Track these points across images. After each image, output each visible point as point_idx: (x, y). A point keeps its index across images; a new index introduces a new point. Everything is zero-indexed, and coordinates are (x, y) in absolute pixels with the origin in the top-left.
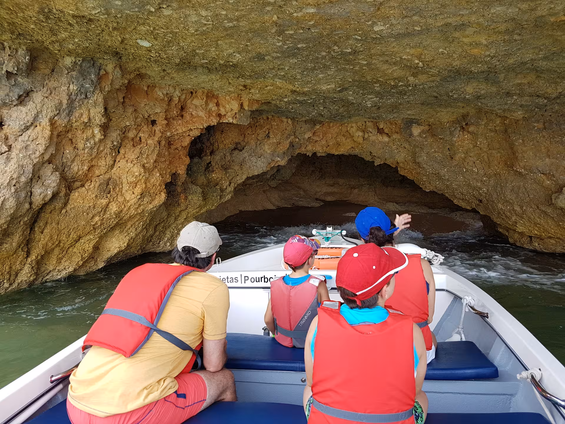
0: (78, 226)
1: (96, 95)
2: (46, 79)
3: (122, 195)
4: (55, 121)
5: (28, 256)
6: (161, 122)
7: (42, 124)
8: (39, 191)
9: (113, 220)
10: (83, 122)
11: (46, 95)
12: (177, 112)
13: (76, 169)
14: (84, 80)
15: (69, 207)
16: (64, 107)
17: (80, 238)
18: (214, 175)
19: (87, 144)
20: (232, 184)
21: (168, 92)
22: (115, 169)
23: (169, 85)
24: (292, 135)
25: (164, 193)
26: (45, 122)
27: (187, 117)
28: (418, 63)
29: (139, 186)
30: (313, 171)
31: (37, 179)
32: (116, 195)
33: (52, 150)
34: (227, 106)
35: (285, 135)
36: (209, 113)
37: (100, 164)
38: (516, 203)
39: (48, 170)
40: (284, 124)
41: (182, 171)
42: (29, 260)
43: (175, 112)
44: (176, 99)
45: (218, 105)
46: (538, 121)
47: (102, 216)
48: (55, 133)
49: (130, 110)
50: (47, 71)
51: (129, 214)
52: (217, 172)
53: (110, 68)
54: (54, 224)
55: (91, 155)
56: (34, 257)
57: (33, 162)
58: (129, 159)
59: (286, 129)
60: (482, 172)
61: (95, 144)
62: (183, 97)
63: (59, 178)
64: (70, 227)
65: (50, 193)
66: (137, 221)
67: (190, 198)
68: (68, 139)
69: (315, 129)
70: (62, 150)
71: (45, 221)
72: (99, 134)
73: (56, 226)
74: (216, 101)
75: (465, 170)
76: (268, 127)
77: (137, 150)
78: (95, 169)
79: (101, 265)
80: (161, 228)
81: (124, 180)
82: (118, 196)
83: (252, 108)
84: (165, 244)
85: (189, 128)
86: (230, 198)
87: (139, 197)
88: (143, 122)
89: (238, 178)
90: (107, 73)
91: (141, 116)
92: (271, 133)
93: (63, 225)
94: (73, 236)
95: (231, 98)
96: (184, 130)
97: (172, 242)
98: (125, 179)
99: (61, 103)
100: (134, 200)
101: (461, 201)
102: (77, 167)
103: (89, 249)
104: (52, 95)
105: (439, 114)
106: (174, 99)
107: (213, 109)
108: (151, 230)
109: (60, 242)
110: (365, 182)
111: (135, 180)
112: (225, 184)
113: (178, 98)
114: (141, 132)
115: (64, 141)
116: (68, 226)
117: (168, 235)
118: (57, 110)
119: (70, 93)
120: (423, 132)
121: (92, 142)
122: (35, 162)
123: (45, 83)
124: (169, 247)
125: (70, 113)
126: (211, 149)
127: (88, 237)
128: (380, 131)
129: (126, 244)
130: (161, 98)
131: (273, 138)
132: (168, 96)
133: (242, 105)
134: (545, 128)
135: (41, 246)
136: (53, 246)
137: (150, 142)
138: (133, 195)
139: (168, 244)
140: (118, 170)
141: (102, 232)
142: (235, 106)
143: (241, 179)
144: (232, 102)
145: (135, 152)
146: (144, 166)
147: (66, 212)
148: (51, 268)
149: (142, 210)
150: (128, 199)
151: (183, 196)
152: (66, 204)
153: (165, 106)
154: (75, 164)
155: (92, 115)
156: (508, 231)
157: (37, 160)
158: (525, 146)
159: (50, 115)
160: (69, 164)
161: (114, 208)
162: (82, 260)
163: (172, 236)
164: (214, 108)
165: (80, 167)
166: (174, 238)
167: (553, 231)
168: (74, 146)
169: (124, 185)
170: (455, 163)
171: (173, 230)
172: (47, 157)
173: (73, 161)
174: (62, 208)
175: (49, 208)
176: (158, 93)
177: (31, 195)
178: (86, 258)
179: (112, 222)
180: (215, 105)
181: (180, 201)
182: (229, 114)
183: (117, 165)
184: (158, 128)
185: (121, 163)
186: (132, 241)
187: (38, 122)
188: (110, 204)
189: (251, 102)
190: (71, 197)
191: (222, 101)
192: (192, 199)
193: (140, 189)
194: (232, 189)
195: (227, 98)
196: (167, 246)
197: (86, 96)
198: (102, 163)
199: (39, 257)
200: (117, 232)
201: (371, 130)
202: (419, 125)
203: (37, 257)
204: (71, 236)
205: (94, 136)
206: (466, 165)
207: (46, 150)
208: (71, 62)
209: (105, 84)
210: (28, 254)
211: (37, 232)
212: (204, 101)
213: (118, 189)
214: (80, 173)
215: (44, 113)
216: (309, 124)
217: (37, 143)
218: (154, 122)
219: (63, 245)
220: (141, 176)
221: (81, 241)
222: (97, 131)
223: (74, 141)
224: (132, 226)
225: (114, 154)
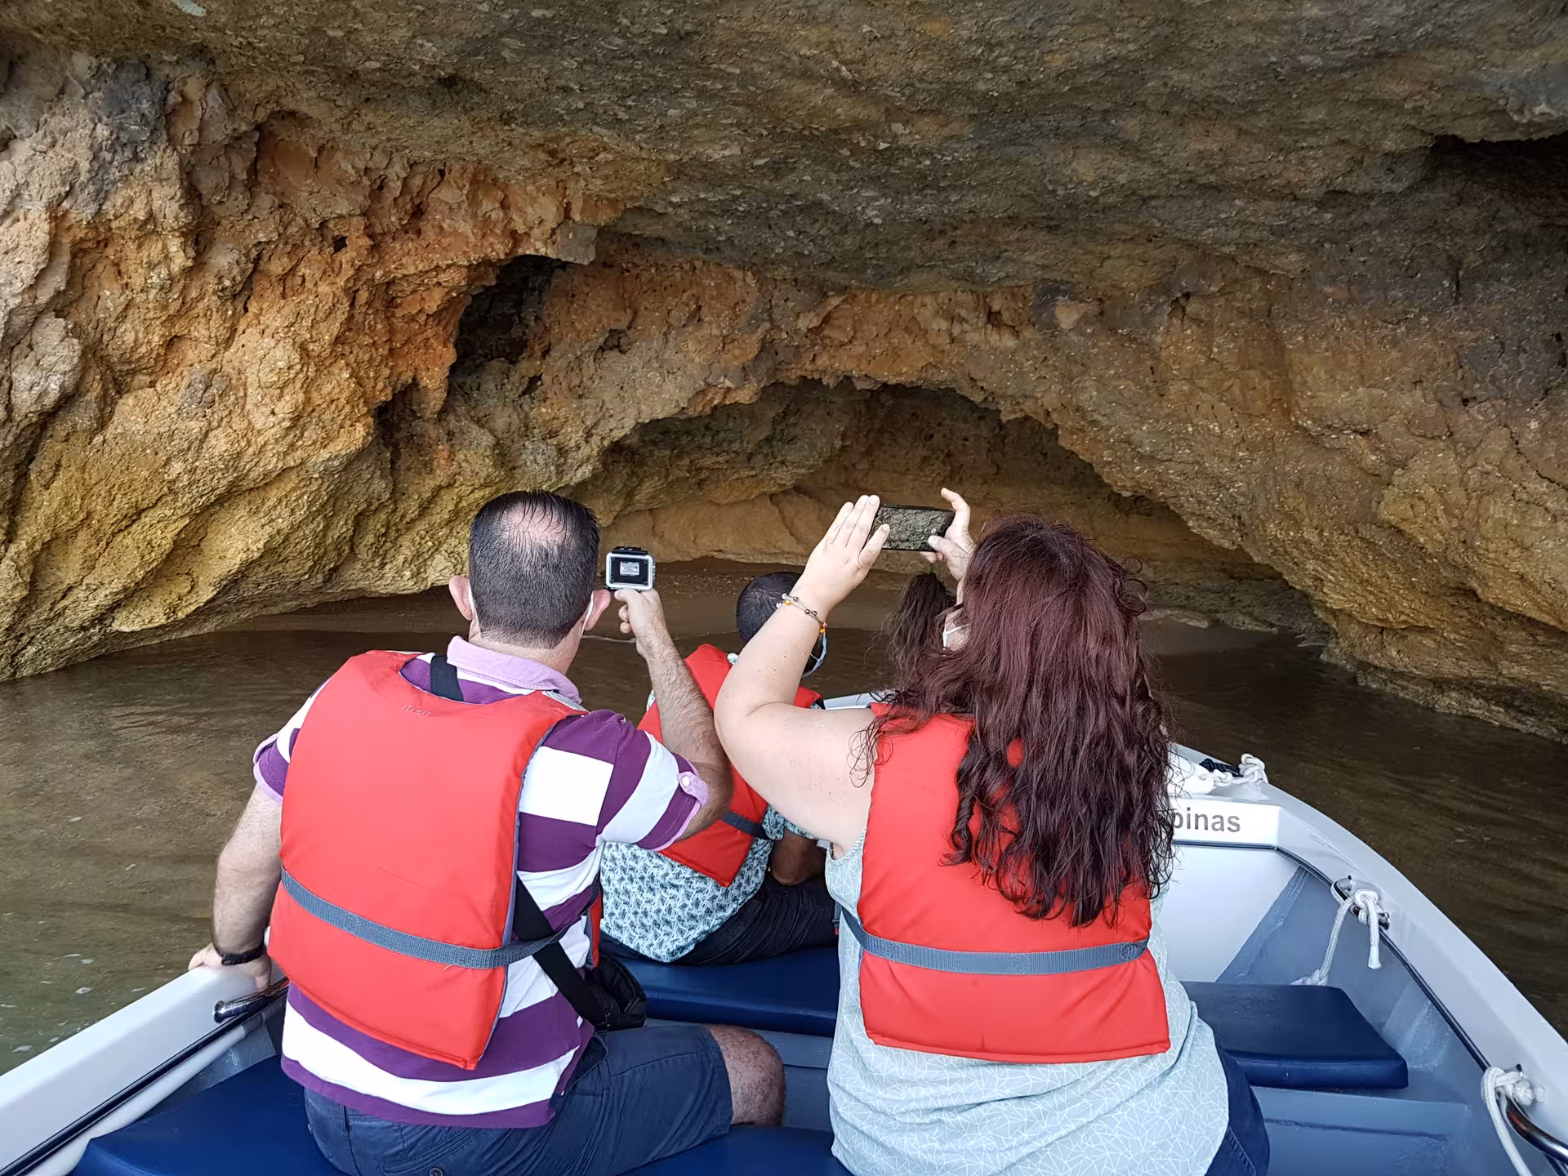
0: (132, 480)
1: (159, 154)
2: (45, 109)
3: (244, 415)
4: (66, 212)
5: (10, 541)
6: (358, 242)
7: (30, 217)
8: (28, 379)
9: (220, 474)
10: (135, 220)
11: (41, 147)
12: (401, 219)
13: (130, 338)
14: (123, 112)
15: (110, 432)
16: (83, 178)
17: (139, 513)
18: (544, 410)
19: (151, 278)
20: (595, 440)
21: (371, 165)
22: (232, 350)
23: (374, 148)
24: (763, 320)
25: (367, 425)
26: (35, 211)
27: (430, 234)
28: (838, 69)
29: (287, 398)
30: (925, 459)
31: (27, 350)
32: (227, 412)
33: (57, 280)
34: (530, 210)
35: (743, 320)
36: (485, 227)
37: (196, 334)
38: (1307, 520)
39: (52, 331)
40: (738, 286)
41: (434, 381)
42: (13, 549)
43: (393, 219)
44: (395, 187)
45: (504, 206)
46: (1333, 280)
47: (191, 460)
48: (66, 240)
49: (265, 201)
50: (49, 90)
51: (261, 464)
52: (554, 401)
53: (193, 89)
54: (73, 469)
55: (165, 307)
56: (24, 545)
57: (7, 306)
58: (267, 327)
59: (744, 301)
60: (1231, 433)
61: (171, 278)
62: (417, 182)
63: (78, 353)
64: (112, 479)
65: (54, 386)
66: (294, 489)
67: (460, 456)
68: (108, 261)
69: (829, 308)
70: (96, 288)
71: (54, 460)
72: (182, 254)
73: (77, 475)
74: (501, 196)
75: (1190, 429)
76: (694, 292)
77: (290, 308)
78: (185, 345)
79: (206, 594)
80: (379, 526)
81: (252, 379)
82: (234, 416)
83: (595, 219)
84: (399, 572)
85: (435, 263)
86: (588, 474)
87: (287, 424)
88: (308, 239)
89: (612, 424)
90: (186, 101)
91: (301, 222)
92: (704, 310)
93: (93, 475)
94: (122, 504)
95: (538, 190)
96: (420, 267)
97: (418, 570)
98: (254, 376)
99: (74, 168)
100: (273, 431)
101: (1204, 524)
102: (133, 334)
103: (164, 542)
104: (58, 147)
105: (1108, 263)
106: (392, 184)
107: (494, 216)
108: (341, 523)
109: (89, 515)
110: (1067, 498)
111: (276, 379)
112: (572, 435)
113: (399, 183)
114: (303, 263)
115: (100, 268)
116: (107, 477)
117: (407, 551)
118: (63, 184)
119: (96, 146)
120: (1085, 319)
121: (164, 273)
122: (12, 306)
123: (42, 119)
124: (411, 583)
125: (101, 196)
126: (546, 343)
127: (159, 512)
128: (993, 318)
129: (261, 545)
130: (352, 179)
131: (710, 323)
132: (374, 176)
133: (567, 210)
134: (1350, 301)
135: (41, 519)
136: (73, 524)
137: (324, 288)
138: (272, 419)
139: (408, 574)
140: (240, 354)
141: (192, 502)
142: (549, 211)
143: (621, 427)
144: (542, 199)
145: (285, 312)
146: (303, 348)
147: (104, 441)
148: (70, 579)
149: (298, 461)
150: (258, 426)
151: (443, 449)
152: (102, 423)
153: (360, 198)
154: (129, 325)
155: (156, 204)
156: (1335, 617)
157: (18, 301)
158: (1310, 353)
159: (49, 194)
160: (111, 324)
161: (219, 443)
162: (141, 566)
163: (418, 555)
164: (497, 215)
165: (141, 335)
166: (425, 560)
167: (1405, 604)
168: (124, 282)
169: (250, 390)
170: (1168, 407)
171: (422, 538)
172: (44, 296)
173: (122, 318)
174: (94, 433)
175: (60, 429)
176: (343, 165)
177: (10, 388)
178: (155, 564)
179: (219, 479)
180: (497, 205)
181: (435, 463)
182: (536, 232)
183: (240, 340)
184: (345, 256)
185: (249, 337)
186: (280, 539)
187: (22, 211)
188: (211, 434)
189: (592, 202)
190: (118, 408)
191: (517, 199)
192: (466, 461)
193: (289, 405)
194: (595, 453)
195: (530, 188)
196: (405, 578)
197: (135, 154)
198: (200, 331)
199: (38, 547)
200: (242, 512)
201: (963, 313)
202: (1072, 299)
203: (31, 546)
204: (115, 504)
205: (167, 258)
206: (1193, 411)
207: (40, 277)
208: (89, 68)
209: (184, 129)
210: (11, 536)
211: (35, 485)
212: (465, 192)
213: (233, 398)
214: (143, 350)
215: (34, 189)
216: (805, 292)
217: (17, 260)
218: (340, 244)
219: (97, 526)
220: (292, 372)
221: (143, 520)
222: (174, 245)
223: (123, 268)
224: (280, 501)
225: (230, 313)
